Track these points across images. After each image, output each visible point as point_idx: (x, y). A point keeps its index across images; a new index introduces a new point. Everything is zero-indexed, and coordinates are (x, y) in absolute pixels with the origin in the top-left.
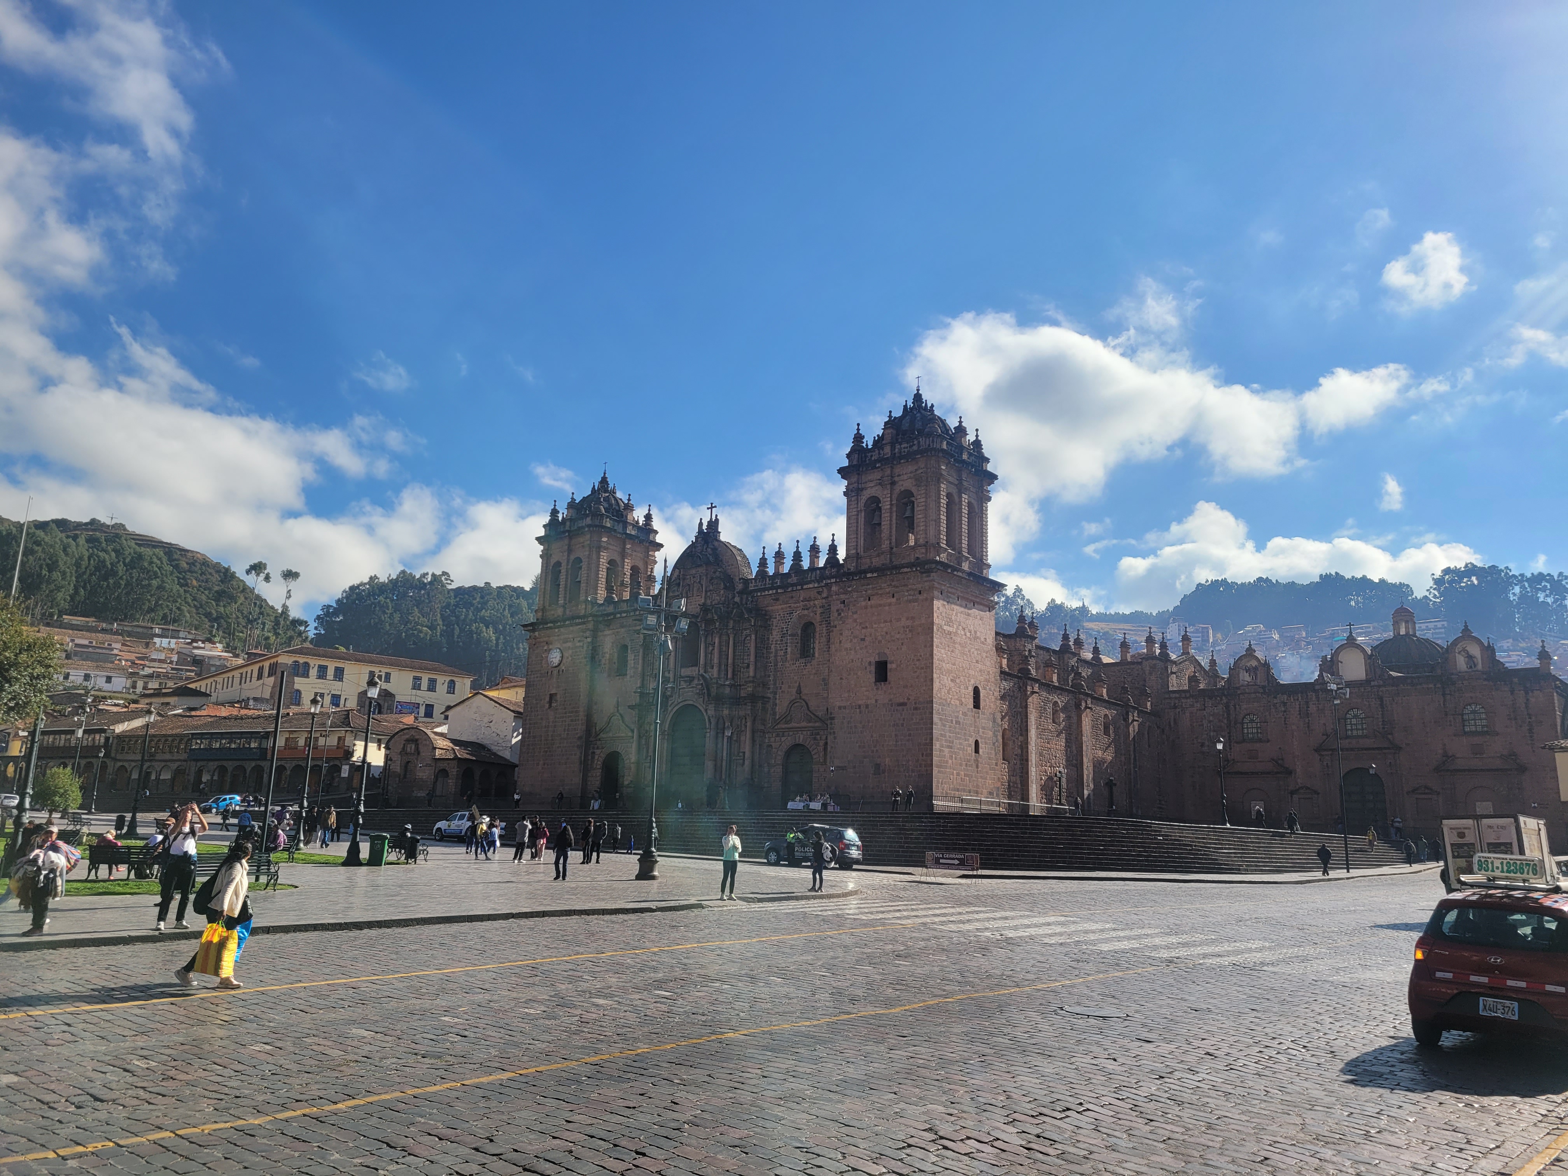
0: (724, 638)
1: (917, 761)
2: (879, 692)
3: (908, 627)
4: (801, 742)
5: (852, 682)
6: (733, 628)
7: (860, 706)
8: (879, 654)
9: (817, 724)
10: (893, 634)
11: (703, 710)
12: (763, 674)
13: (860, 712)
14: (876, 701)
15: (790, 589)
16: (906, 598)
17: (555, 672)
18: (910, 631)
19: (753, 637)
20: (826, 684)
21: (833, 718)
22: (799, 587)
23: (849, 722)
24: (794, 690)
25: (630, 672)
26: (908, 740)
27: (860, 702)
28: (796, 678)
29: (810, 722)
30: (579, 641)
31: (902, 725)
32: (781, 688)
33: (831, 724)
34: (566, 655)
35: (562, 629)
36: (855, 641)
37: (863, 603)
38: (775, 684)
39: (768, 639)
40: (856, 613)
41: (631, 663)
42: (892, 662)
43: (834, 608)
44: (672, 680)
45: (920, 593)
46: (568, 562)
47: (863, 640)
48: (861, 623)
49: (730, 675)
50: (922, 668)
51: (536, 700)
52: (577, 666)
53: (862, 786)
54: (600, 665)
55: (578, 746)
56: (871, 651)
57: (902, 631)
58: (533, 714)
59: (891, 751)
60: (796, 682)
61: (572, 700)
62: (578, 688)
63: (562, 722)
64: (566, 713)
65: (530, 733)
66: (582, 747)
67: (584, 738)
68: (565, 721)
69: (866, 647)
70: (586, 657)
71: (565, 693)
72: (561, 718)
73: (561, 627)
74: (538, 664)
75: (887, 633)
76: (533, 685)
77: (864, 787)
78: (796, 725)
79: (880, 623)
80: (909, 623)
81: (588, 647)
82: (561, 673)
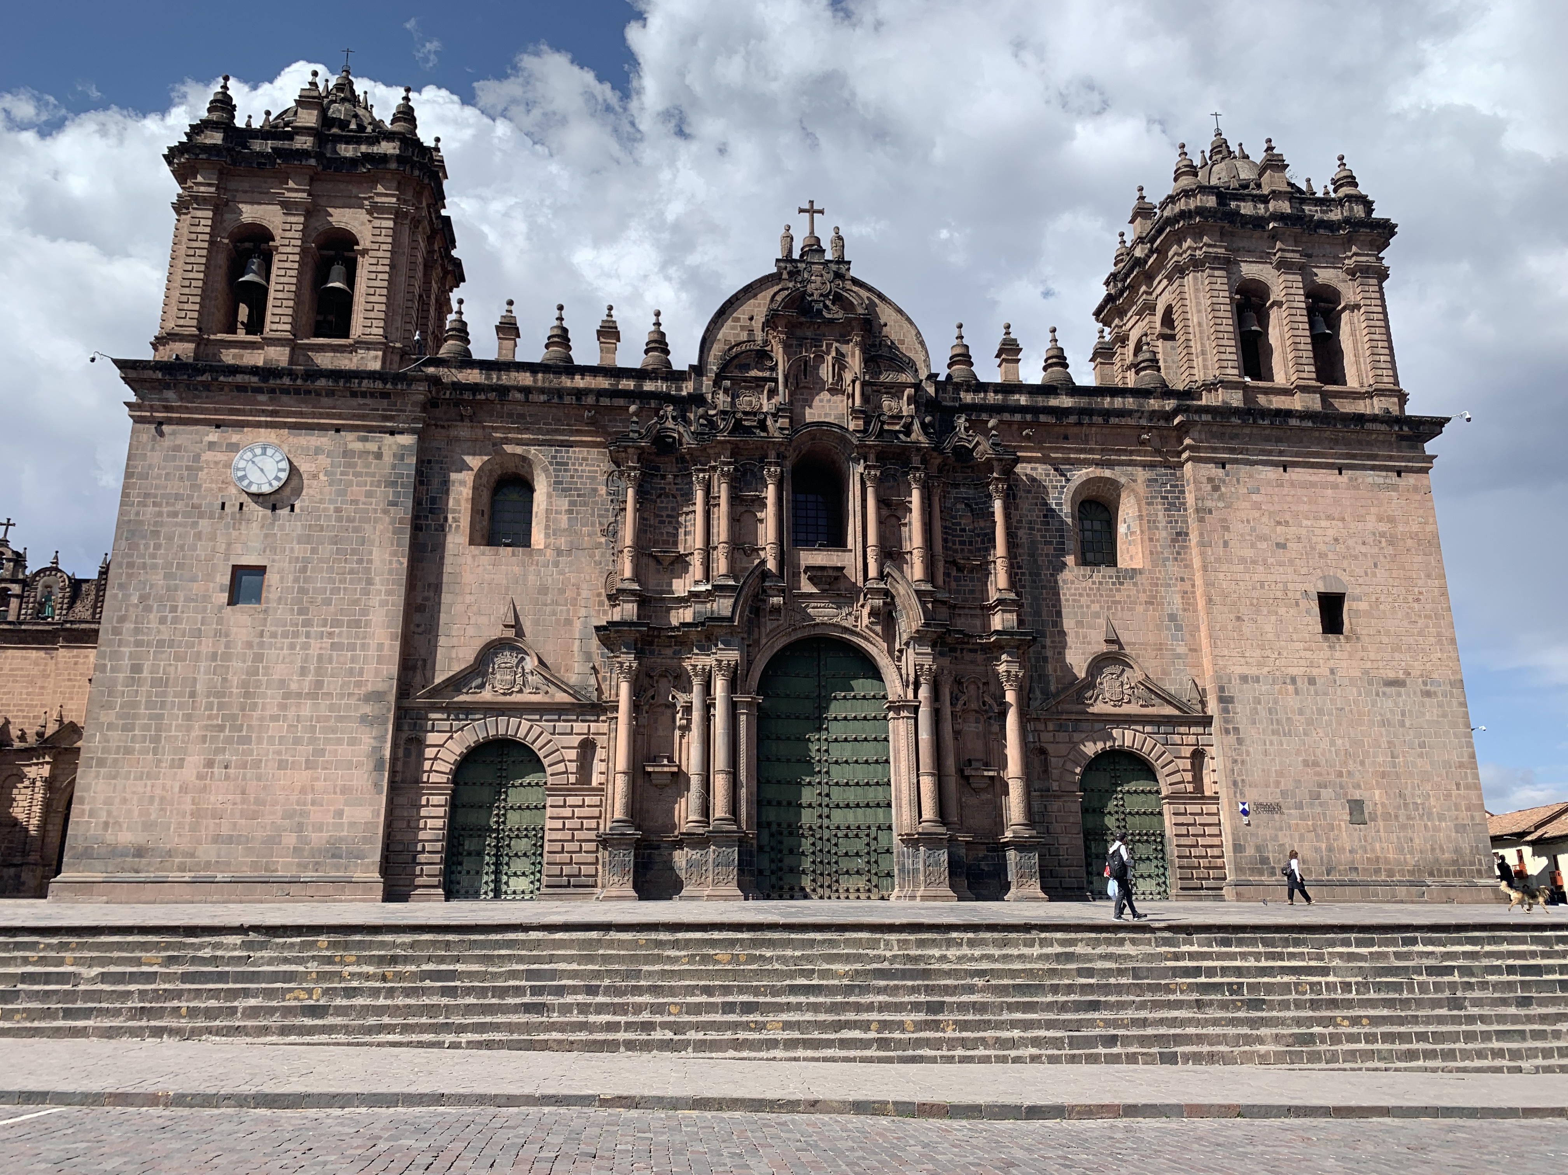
2: (1337, 654)
3: (1383, 535)
4: (1128, 745)
5: (1268, 628)
7: (1293, 680)
8: (1324, 578)
9: (1168, 711)
10: (1351, 542)
11: (876, 653)
13: (1297, 692)
14: (1332, 671)
15: (1072, 419)
16: (1370, 480)
17: (257, 509)
18: (1391, 543)
19: (1000, 503)
21: (1228, 699)
23: (1271, 711)
24: (1096, 635)
25: (544, 539)
26: (1421, 756)
27: (1293, 671)
28: (1095, 607)
30: (365, 440)
31: (1402, 724)
33: (1226, 710)
34: (304, 467)
36: (1264, 545)
37: (1272, 476)
40: (1257, 491)
42: (1359, 599)
43: (1200, 474)
44: (773, 571)
45: (1400, 474)
46: (303, 233)
47: (1282, 546)
48: (1270, 513)
50: (1427, 617)
51: (167, 576)
52: (355, 502)
53: (1324, 846)
54: (432, 511)
55: (364, 719)
56: (1304, 571)
57: (1370, 540)
58: (153, 616)
59: (1384, 775)
60: (1097, 615)
61: (335, 591)
62: (360, 561)
63: (292, 647)
64: (307, 623)
65: (136, 668)
66: (385, 723)
67: (392, 698)
68: (306, 646)
69: (1291, 562)
70: (394, 484)
71: (304, 570)
72: (285, 635)
73: (286, 391)
74: (181, 478)
75: (1336, 540)
76: (156, 534)
77: (1330, 849)
78: (1109, 709)
79: (1317, 518)
80: (1384, 527)
81: (400, 457)
82: (282, 513)
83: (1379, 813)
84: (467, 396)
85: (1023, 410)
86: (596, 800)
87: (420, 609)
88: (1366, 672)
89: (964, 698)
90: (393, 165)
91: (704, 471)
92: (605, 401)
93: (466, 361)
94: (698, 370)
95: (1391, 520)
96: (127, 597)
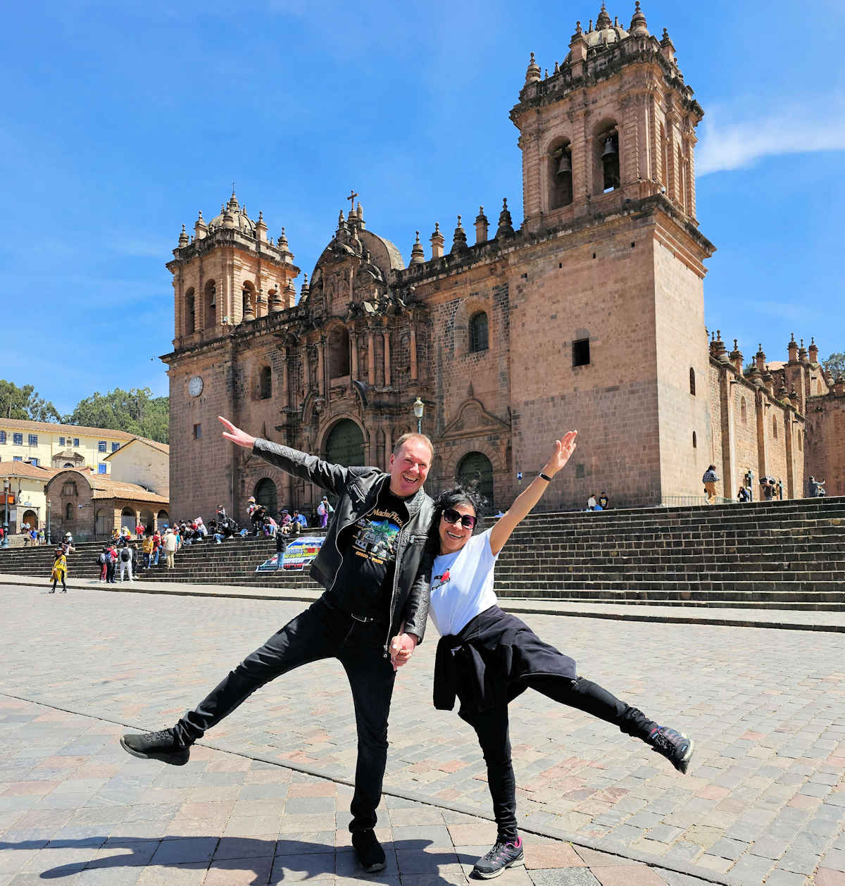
0: (379, 339)
1: (638, 455)
2: (579, 377)
3: (617, 291)
4: (477, 449)
5: (542, 371)
6: (388, 327)
7: (553, 399)
8: (577, 331)
9: (496, 427)
10: (596, 304)
11: (359, 423)
12: (426, 377)
13: (554, 406)
14: (575, 390)
16: (613, 255)
17: (197, 402)
18: (621, 296)
19: (413, 333)
20: (504, 379)
21: (517, 417)
22: (466, 268)
23: (539, 419)
24: (464, 392)
25: (274, 393)
26: (623, 432)
27: (553, 394)
28: (466, 377)
29: (487, 425)
30: (219, 367)
31: (614, 414)
32: (448, 390)
33: (516, 424)
34: (207, 382)
35: (201, 357)
36: (544, 320)
37: (553, 273)
38: (441, 387)
39: (429, 336)
40: (543, 285)
41: (275, 384)
42: (596, 339)
43: (513, 286)
44: (321, 393)
45: (633, 245)
46: (201, 285)
47: (553, 317)
48: (550, 298)
49: (388, 382)
50: (638, 341)
51: (180, 432)
52: (219, 392)
54: (242, 390)
55: (227, 475)
56: (566, 331)
57: (608, 298)
58: (179, 446)
59: (599, 447)
63: (209, 452)
64: (211, 442)
65: (178, 466)
68: (212, 451)
69: (559, 326)
70: (227, 383)
71: (209, 423)
74: (180, 395)
75: (587, 304)
77: (563, 494)
78: (469, 431)
79: (576, 293)
80: (618, 286)
81: (228, 372)
82: (203, 402)
83: (593, 470)
84: (244, 339)
88: (596, 386)
95: (624, 280)
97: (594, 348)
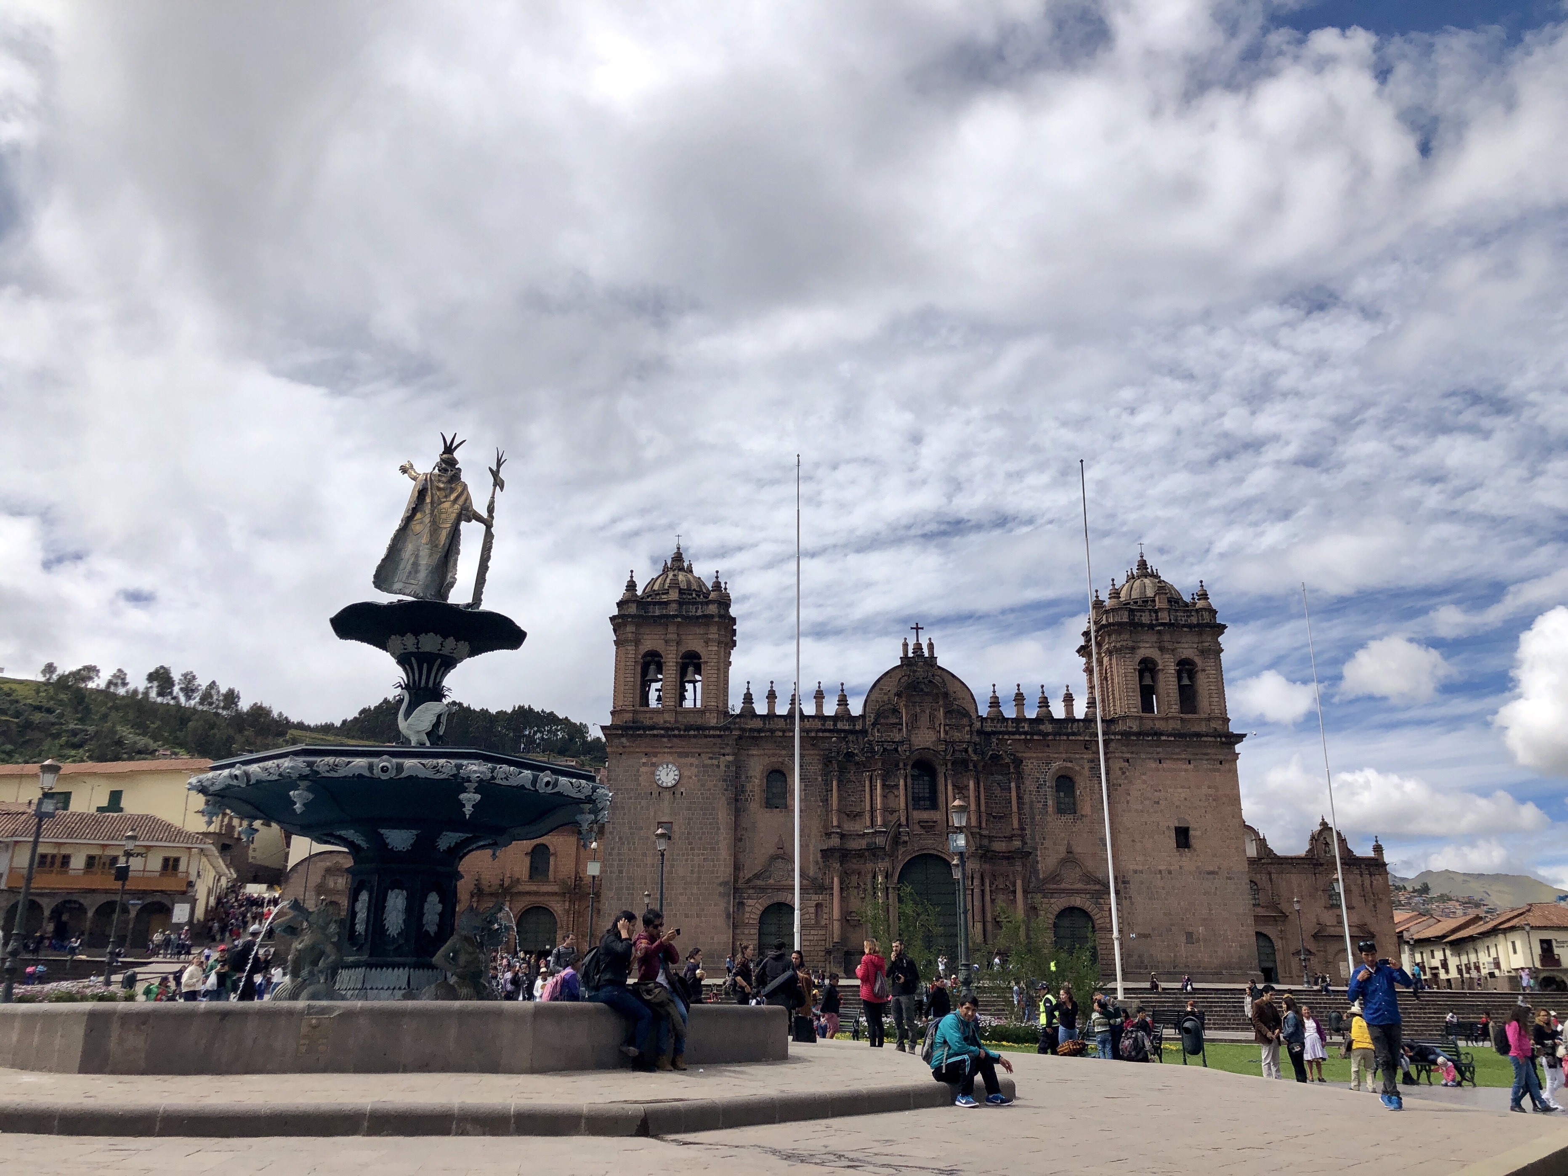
0: (975, 781)
2: (1183, 859)
3: (1211, 795)
4: (1077, 904)
5: (1148, 846)
7: (1160, 871)
8: (1179, 820)
9: (1097, 887)
10: (1193, 801)
11: (951, 862)
13: (1162, 878)
14: (1181, 867)
15: (1050, 738)
16: (1205, 767)
18: (1214, 800)
19: (1014, 785)
21: (1127, 882)
22: (1065, 738)
23: (1147, 888)
24: (1062, 849)
26: (1223, 910)
27: (1160, 868)
28: (1063, 835)
29: (1088, 883)
30: (711, 759)
31: (1215, 894)
32: (1042, 844)
33: (1126, 888)
34: (686, 773)
35: (675, 740)
36: (1147, 802)
37: (1153, 766)
40: (1145, 774)
42: (1195, 830)
43: (1115, 766)
44: (905, 823)
45: (1220, 763)
46: (675, 652)
47: (1158, 803)
48: (1152, 786)
49: (983, 825)
50: (1231, 839)
51: (631, 828)
52: (710, 790)
53: (1172, 955)
54: (743, 792)
55: (720, 893)
56: (1167, 816)
57: (1204, 799)
58: (626, 846)
59: (1204, 920)
60: (1063, 839)
61: (703, 833)
62: (714, 819)
63: (687, 860)
64: (692, 849)
65: (621, 872)
66: (729, 896)
67: (732, 884)
68: (692, 860)
69: (1162, 811)
70: (725, 780)
71: (689, 824)
72: (683, 855)
73: (675, 736)
74: (632, 781)
75: (1186, 799)
76: (623, 808)
77: (1175, 956)
78: (1069, 886)
79: (1176, 788)
80: (1212, 791)
81: (727, 767)
82: (678, 796)
83: (1201, 939)
84: (756, 734)
85: (1026, 733)
86: (823, 932)
87: (740, 840)
88: (1197, 867)
89: (996, 883)
90: (717, 619)
91: (868, 771)
92: (821, 734)
93: (755, 716)
94: (863, 717)
95: (1216, 788)
96: (614, 838)
97: (1194, 837)
